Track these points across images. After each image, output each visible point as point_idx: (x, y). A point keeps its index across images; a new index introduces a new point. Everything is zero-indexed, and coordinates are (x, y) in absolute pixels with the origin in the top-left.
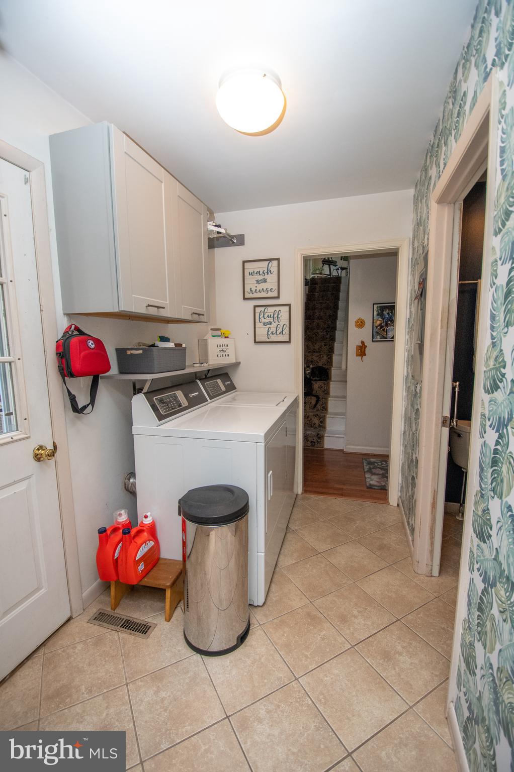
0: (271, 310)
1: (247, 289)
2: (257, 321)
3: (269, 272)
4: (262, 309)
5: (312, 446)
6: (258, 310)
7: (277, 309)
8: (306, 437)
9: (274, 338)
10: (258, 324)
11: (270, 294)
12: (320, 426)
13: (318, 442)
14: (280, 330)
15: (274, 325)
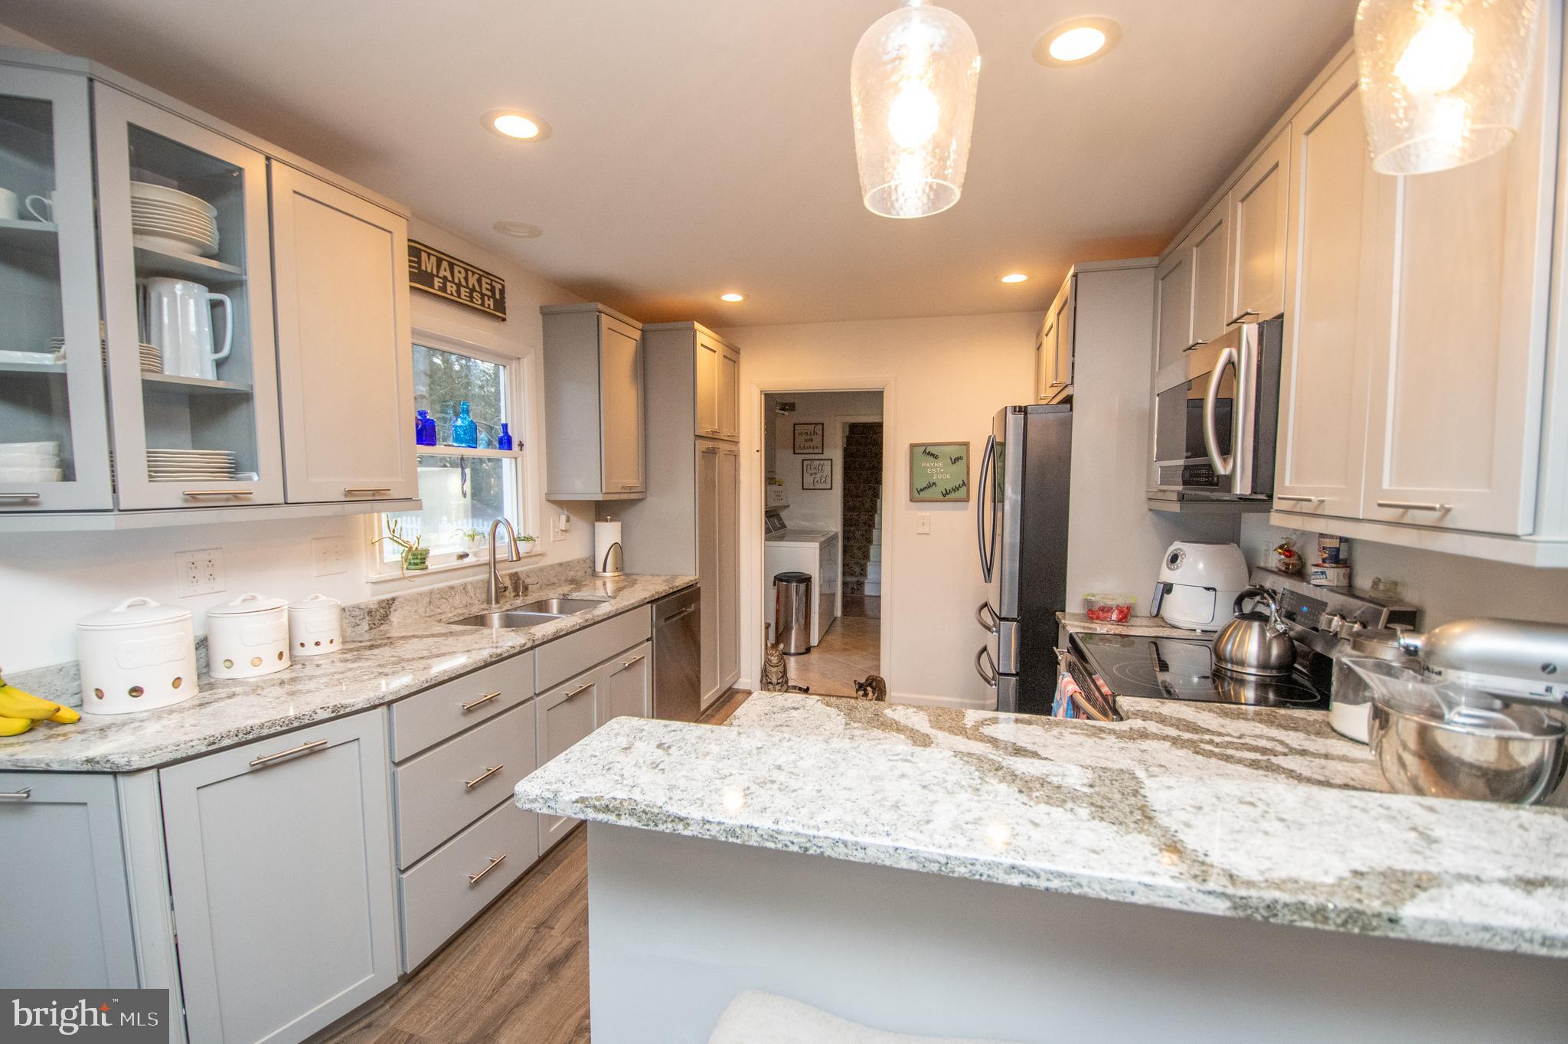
0: (816, 463)
1: (797, 446)
2: (805, 472)
3: (815, 433)
4: (809, 462)
5: (853, 593)
6: (806, 463)
7: (822, 462)
8: (845, 584)
9: (818, 486)
10: (805, 475)
11: (816, 451)
12: (861, 574)
13: (858, 590)
14: (824, 479)
15: (819, 475)
